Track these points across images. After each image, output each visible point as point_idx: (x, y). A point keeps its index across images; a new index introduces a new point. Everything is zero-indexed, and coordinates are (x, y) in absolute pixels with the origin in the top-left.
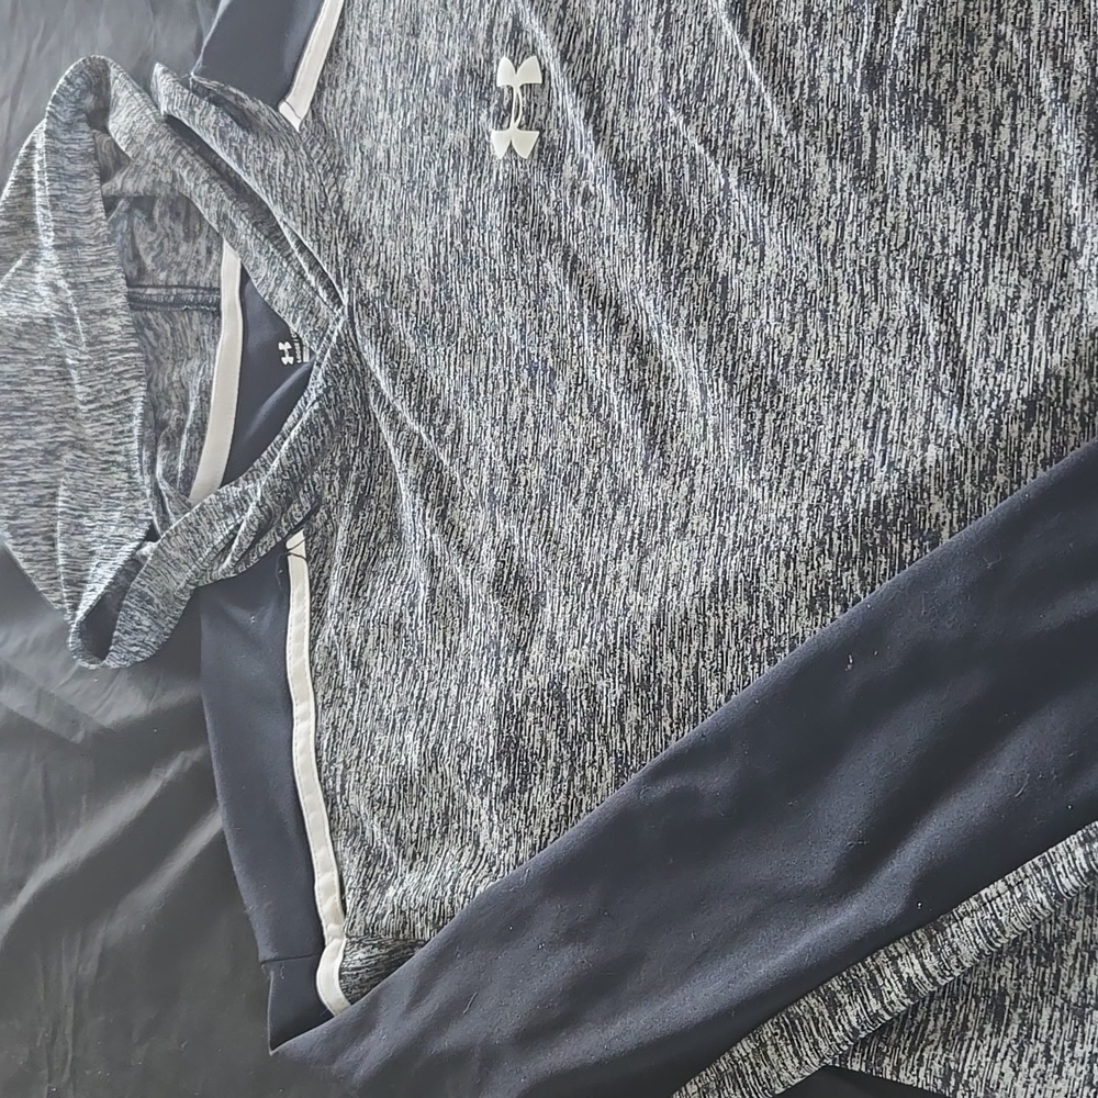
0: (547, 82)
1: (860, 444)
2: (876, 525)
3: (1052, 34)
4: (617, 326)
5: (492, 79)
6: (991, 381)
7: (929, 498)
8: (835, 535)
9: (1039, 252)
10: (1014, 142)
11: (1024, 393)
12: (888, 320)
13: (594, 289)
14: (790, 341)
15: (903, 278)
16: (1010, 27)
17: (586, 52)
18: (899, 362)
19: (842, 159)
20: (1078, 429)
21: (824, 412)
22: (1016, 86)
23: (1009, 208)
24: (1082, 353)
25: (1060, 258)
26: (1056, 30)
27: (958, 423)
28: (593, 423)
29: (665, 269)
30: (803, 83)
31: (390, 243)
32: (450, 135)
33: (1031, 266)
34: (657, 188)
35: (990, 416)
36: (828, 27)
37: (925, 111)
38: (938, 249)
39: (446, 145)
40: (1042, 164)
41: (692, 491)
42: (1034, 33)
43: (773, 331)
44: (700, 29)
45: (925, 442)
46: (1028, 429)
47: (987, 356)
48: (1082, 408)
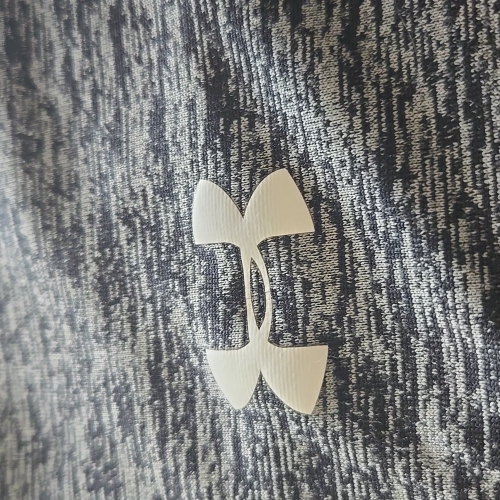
5: (181, 229)
17: (444, 143)
32: (99, 355)
39: (96, 376)
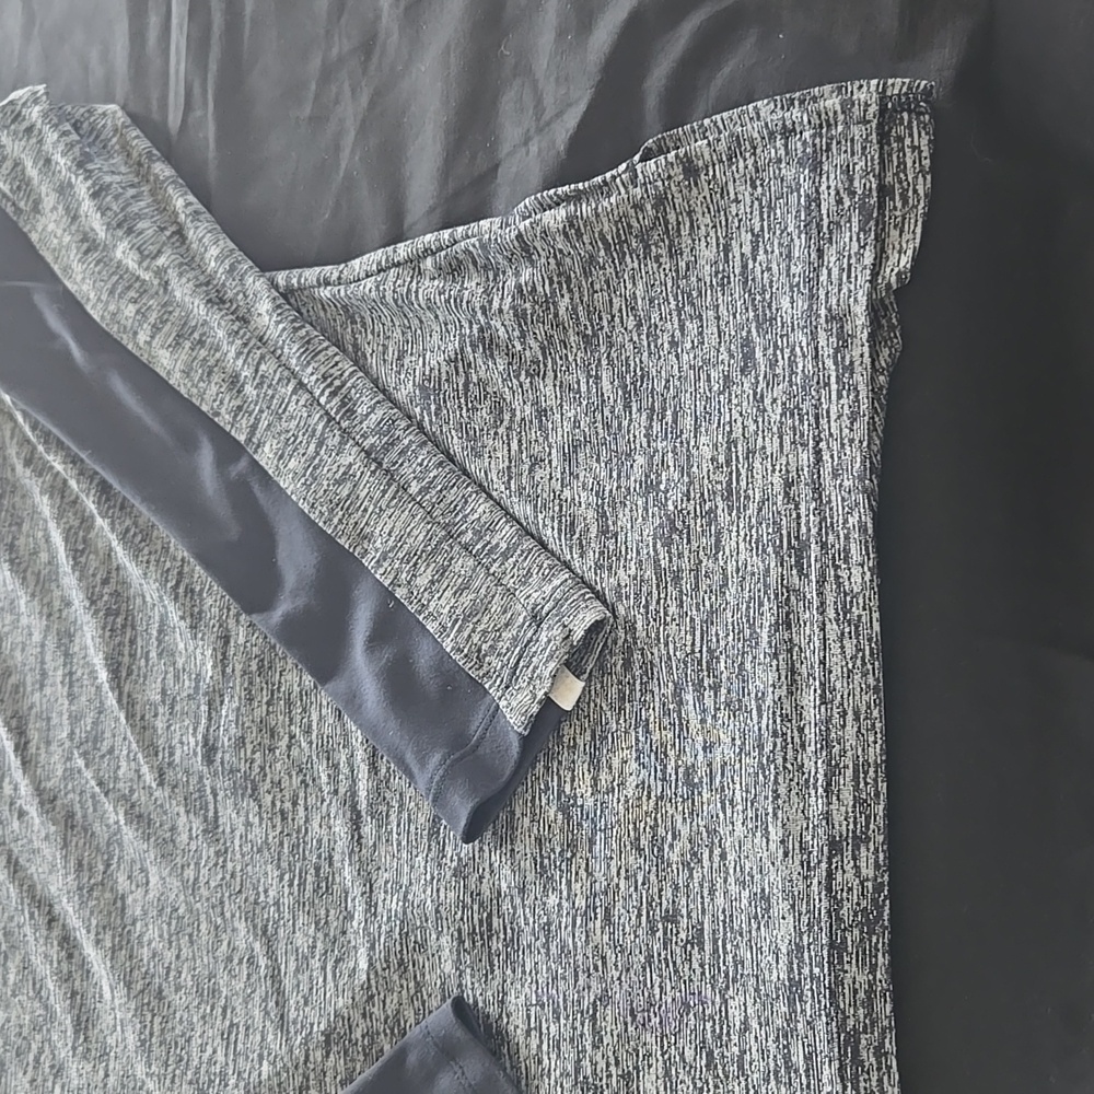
1: (219, 1052)
3: (325, 740)
4: (50, 922)
6: (301, 1012)
9: (328, 911)
10: (307, 819)
11: (322, 1027)
12: (233, 949)
13: (32, 888)
14: (169, 955)
15: (240, 918)
16: (298, 730)
18: (242, 986)
19: (195, 814)
20: (362, 1058)
21: (195, 1020)
22: (305, 775)
23: (306, 873)
24: (357, 999)
25: (341, 918)
26: (328, 737)
27: (281, 1045)
28: (37, 1004)
29: (79, 883)
30: (164, 749)
33: (323, 922)
34: (70, 815)
35: (301, 1043)
36: (178, 708)
37: (249, 788)
38: (262, 898)
40: (325, 839)
41: (107, 1075)
42: (314, 736)
43: (158, 945)
44: (93, 689)
45: (261, 1058)
46: (328, 1056)
47: (298, 992)
48: (363, 1041)
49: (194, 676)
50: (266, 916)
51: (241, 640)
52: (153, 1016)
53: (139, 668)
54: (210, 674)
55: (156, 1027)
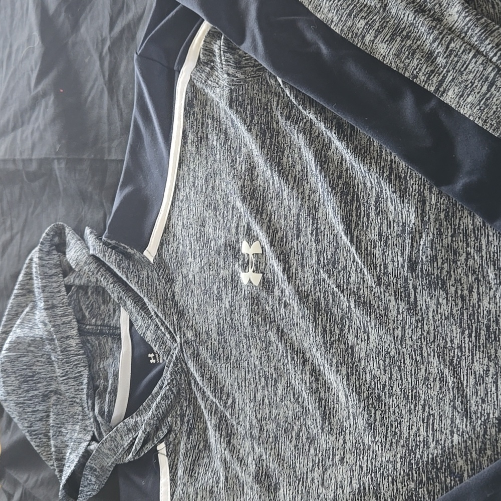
0: (264, 253)
1: (422, 429)
2: (433, 469)
3: (492, 254)
4: (304, 362)
5: (239, 250)
6: (480, 407)
7: (456, 458)
8: (414, 472)
9: (496, 350)
10: (479, 300)
11: (496, 415)
12: (429, 373)
13: (292, 345)
14: (384, 378)
15: (434, 356)
16: (472, 250)
17: (281, 241)
18: (436, 393)
19: (401, 300)
21: (403, 412)
22: (478, 275)
23: (480, 330)
26: (494, 253)
27: (466, 425)
28: (296, 405)
29: (324, 340)
30: (381, 265)
31: (197, 316)
32: (222, 272)
33: (493, 357)
34: (317, 304)
35: (481, 424)
36: (390, 242)
37: (438, 283)
38: (449, 344)
39: (220, 276)
40: (493, 311)
41: (345, 442)
42: (484, 253)
43: (376, 372)
44: (332, 236)
45: (452, 433)
49: (401, 224)
50: (452, 354)
51: (433, 202)
52: (376, 410)
53: (363, 223)
54: (413, 221)
55: (378, 417)
